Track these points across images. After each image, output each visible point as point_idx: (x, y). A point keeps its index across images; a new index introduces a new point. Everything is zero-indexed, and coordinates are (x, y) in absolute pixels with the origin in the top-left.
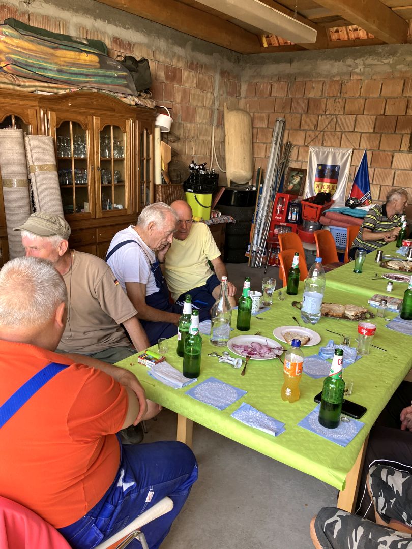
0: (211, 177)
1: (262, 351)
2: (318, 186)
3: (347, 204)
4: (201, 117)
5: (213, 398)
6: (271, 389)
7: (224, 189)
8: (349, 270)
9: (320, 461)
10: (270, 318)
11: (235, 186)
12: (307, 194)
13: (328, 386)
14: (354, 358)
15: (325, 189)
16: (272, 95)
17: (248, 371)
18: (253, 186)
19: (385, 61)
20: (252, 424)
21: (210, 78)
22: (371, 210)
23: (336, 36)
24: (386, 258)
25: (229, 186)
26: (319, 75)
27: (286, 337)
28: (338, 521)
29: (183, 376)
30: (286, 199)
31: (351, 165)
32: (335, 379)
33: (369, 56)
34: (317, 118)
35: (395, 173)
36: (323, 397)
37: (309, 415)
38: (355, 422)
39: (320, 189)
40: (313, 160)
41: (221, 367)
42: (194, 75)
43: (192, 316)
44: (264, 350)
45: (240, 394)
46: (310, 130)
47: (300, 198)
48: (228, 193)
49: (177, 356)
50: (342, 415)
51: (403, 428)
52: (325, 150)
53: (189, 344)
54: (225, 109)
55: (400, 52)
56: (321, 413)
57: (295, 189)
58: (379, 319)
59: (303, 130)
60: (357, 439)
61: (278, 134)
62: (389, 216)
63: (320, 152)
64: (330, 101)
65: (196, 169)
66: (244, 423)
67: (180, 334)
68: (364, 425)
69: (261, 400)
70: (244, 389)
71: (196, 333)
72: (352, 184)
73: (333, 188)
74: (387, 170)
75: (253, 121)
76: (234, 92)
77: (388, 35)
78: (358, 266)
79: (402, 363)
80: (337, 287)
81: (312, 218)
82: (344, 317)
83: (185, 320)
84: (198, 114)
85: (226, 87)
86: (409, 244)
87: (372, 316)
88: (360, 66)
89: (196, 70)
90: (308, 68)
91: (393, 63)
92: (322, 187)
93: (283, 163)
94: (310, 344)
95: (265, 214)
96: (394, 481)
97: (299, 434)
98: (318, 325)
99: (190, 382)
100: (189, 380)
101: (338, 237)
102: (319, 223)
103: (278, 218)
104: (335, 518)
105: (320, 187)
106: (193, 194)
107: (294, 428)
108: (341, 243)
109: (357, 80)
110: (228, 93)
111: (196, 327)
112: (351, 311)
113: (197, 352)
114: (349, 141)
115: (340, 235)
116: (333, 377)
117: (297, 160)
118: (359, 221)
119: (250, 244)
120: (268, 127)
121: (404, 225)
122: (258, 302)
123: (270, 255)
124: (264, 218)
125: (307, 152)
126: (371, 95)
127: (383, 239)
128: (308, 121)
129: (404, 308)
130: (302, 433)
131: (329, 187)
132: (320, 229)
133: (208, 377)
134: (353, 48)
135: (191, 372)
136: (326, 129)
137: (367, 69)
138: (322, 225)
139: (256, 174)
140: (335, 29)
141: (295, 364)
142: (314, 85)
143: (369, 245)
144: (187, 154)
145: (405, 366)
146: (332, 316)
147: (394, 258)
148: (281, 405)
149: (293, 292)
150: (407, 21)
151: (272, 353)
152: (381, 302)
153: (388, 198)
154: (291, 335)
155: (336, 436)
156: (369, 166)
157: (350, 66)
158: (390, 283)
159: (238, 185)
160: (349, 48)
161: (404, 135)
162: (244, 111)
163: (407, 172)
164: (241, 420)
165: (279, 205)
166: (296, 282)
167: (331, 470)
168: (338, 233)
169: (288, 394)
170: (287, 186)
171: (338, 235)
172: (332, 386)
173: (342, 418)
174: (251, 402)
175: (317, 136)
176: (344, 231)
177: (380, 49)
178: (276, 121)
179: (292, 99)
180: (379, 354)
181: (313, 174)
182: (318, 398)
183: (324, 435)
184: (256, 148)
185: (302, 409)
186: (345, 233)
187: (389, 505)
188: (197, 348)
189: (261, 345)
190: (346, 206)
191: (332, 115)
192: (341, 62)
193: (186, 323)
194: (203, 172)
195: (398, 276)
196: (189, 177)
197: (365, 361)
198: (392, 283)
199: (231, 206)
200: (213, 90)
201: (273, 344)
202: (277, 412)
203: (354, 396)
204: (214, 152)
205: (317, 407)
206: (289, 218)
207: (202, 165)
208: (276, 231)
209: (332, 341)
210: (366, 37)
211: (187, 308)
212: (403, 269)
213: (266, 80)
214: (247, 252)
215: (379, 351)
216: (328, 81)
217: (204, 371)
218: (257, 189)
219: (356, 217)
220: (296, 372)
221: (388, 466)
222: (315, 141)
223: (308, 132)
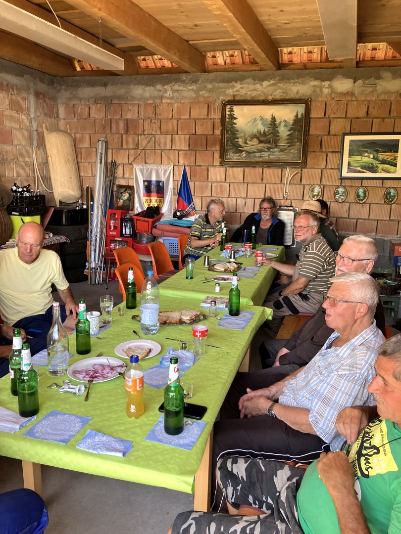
0: (37, 199)
1: (105, 372)
2: (147, 201)
3: (175, 216)
4: (19, 139)
5: (55, 432)
6: (117, 409)
7: (53, 209)
8: (182, 277)
9: (168, 470)
10: (111, 337)
11: (64, 206)
12: (138, 209)
13: (168, 395)
14: (192, 361)
15: (153, 203)
16: (91, 116)
17: (92, 395)
18: (83, 204)
19: (190, 88)
20: (99, 450)
21: (24, 99)
22: (196, 219)
23: (144, 63)
24: (212, 262)
25: (58, 205)
26: (133, 98)
27: (128, 353)
28: (192, 524)
29: (20, 416)
30: (118, 216)
31: (173, 180)
32: (174, 387)
33: (176, 82)
34: (137, 138)
35: (212, 185)
36: (165, 405)
37: (155, 427)
38: (197, 423)
39: (149, 203)
40: (138, 175)
41: (62, 397)
42: (5, 96)
43: (22, 350)
44: (107, 370)
45: (85, 421)
46: (132, 149)
47: (131, 214)
48: (58, 213)
49: (12, 396)
50: (185, 419)
51: (242, 416)
52: (148, 167)
53: (23, 381)
54: (45, 130)
55: (201, 80)
56: (166, 422)
57: (125, 204)
58: (211, 319)
59: (125, 149)
60: (201, 439)
61: (101, 154)
62: (212, 223)
63: (143, 169)
64: (147, 122)
65: (19, 192)
66: (90, 451)
67: (12, 372)
68: (206, 424)
69: (107, 423)
70: (89, 415)
71: (29, 368)
72: (177, 197)
73: (160, 201)
74: (205, 183)
75: (75, 142)
76: (52, 113)
77: (188, 65)
78: (189, 272)
79: (234, 357)
80: (173, 294)
81: (145, 232)
82: (181, 322)
83: (17, 356)
84: (15, 136)
85: (43, 108)
86: (230, 248)
87: (205, 317)
88: (169, 91)
89: (7, 91)
90: (121, 91)
91: (196, 90)
92: (151, 201)
93: (111, 180)
94: (151, 355)
95: (99, 230)
96: (238, 469)
97: (147, 449)
98: (158, 334)
99: (28, 421)
100: (27, 419)
101: (171, 246)
102: (152, 235)
103: (112, 233)
104: (190, 521)
105: (148, 201)
106: (19, 217)
107: (142, 443)
108: (175, 252)
109: (168, 104)
110: (45, 115)
111: (28, 362)
112: (186, 316)
113: (33, 388)
114: (169, 158)
115: (173, 245)
116: (172, 385)
117: (124, 177)
118: (187, 230)
119: (88, 262)
120: (91, 147)
121: (224, 231)
122: (97, 322)
123: (110, 270)
124: (98, 235)
125: (132, 169)
126: (182, 117)
127: (210, 245)
128: (129, 141)
129: (231, 306)
130: (150, 446)
131: (156, 201)
132: (154, 241)
133: (50, 411)
134: (161, 75)
135: (29, 411)
136: (147, 148)
137: (175, 94)
138: (155, 237)
139: (85, 192)
140: (142, 57)
141: (136, 380)
142: (130, 108)
143: (199, 251)
144: (8, 177)
145: (236, 359)
146: (170, 323)
147: (219, 262)
148: (127, 423)
149: (132, 306)
150: (203, 53)
151: (115, 372)
152: (211, 303)
153: (208, 208)
154: (132, 350)
155: (182, 442)
156: (189, 180)
157: (160, 91)
158: (217, 285)
159: (68, 204)
160: (157, 75)
161: (215, 152)
162: (64, 132)
163: (221, 184)
164: (87, 449)
165: (112, 221)
166: (134, 296)
167: (179, 477)
168: (169, 243)
169: (132, 411)
170: (117, 203)
171: (171, 244)
172: (172, 394)
173: (186, 422)
174: (96, 427)
175: (139, 155)
176: (176, 240)
177: (184, 77)
178: (98, 141)
179: (111, 120)
180: (214, 352)
181: (140, 190)
182: (162, 408)
183: (170, 443)
184: (81, 168)
185: (147, 422)
186: (177, 242)
187: (237, 493)
188: (33, 384)
189: (103, 366)
190: (174, 218)
191: (150, 135)
192: (152, 87)
193: (17, 358)
194: (27, 195)
195: (224, 277)
196: (13, 200)
197: (202, 362)
198: (219, 284)
199: (62, 225)
200: (29, 111)
201: (114, 362)
202: (123, 431)
203: (195, 397)
204: (37, 173)
205: (161, 416)
206: (124, 233)
207: (25, 187)
208: (112, 246)
209: (171, 348)
210: (170, 66)
211: (17, 343)
212: (227, 270)
213: (83, 102)
214: (85, 270)
215: (214, 349)
216: (142, 103)
217: (45, 406)
218: (88, 207)
219: (184, 227)
220: (138, 387)
221: (232, 456)
222: (138, 159)
223: (130, 150)
